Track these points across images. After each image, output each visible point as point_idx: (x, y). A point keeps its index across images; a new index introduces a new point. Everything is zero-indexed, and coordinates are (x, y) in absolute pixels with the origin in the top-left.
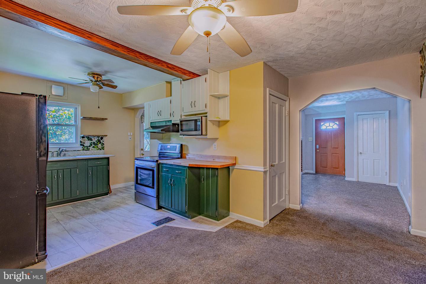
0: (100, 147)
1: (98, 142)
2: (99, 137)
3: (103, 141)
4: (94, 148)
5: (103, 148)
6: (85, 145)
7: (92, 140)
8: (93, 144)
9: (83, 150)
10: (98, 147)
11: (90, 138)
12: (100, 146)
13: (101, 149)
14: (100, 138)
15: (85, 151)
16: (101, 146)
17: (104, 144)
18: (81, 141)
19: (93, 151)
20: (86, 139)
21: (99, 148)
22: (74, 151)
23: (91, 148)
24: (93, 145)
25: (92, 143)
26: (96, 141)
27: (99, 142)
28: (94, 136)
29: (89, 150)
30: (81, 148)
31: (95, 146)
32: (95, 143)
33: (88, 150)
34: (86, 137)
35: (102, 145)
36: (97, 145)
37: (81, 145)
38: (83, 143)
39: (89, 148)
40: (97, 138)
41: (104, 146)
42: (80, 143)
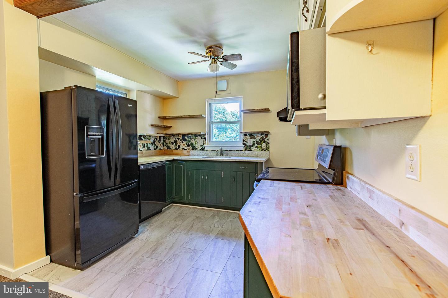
0: (264, 148)
1: (262, 141)
2: (263, 134)
3: (268, 140)
4: (258, 148)
5: (268, 149)
6: (248, 144)
7: (255, 138)
8: (256, 143)
9: (246, 150)
10: (261, 147)
11: (253, 136)
12: (264, 146)
13: (265, 150)
14: (264, 136)
15: (246, 152)
16: (265, 146)
17: (269, 144)
18: (243, 139)
19: (255, 152)
20: (248, 137)
21: (263, 149)
22: (237, 151)
23: (254, 148)
24: (256, 145)
25: (254, 141)
26: (260, 139)
28: (257, 133)
29: (252, 151)
30: (242, 147)
31: (259, 146)
33: (251, 151)
34: (249, 134)
35: (266, 145)
36: (261, 144)
37: (243, 144)
38: (245, 142)
39: (252, 149)
40: (261, 135)
41: (269, 147)
42: (242, 142)
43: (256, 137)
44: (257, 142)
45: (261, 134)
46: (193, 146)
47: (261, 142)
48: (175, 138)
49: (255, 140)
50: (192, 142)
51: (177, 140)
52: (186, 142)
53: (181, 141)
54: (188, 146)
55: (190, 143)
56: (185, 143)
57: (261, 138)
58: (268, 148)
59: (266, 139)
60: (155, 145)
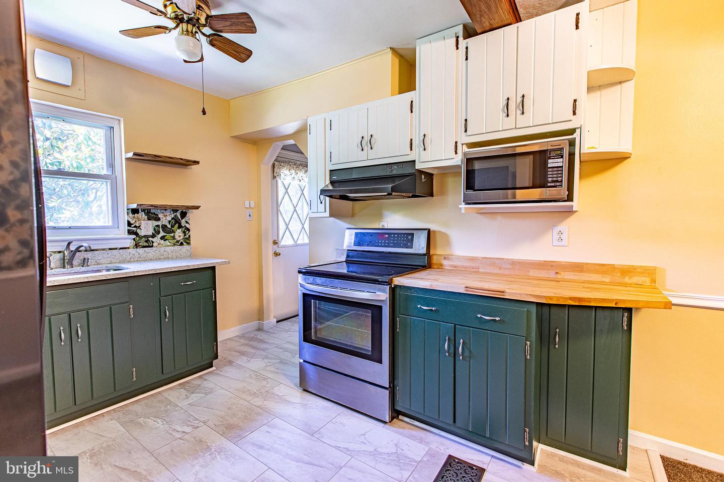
0: (179, 239)
1: (175, 224)
2: (177, 211)
3: (187, 222)
4: (166, 240)
5: (187, 241)
6: (142, 233)
7: (159, 219)
8: (161, 230)
9: (137, 246)
10: (174, 238)
11: (154, 213)
12: (179, 234)
13: (182, 244)
14: (178, 214)
15: (141, 250)
16: (182, 235)
17: (189, 230)
18: (129, 222)
19: (163, 249)
20: (142, 215)
21: (178, 242)
22: (110, 249)
23: (157, 240)
24: (162, 234)
25: (158, 226)
26: (170, 222)
27: (177, 225)
28: (164, 208)
29: (152, 246)
30: (129, 241)
31: (168, 236)
32: (166, 226)
33: (149, 247)
34: (143, 210)
35: (184, 232)
36: (173, 232)
37: (130, 232)
38: (135, 227)
39: (153, 242)
40: (172, 212)
41: (189, 236)
42: (127, 228)
43: (160, 216)
44: (164, 227)
45: (173, 210)
47: (172, 227)
49: (159, 223)
57: (173, 219)
58: (187, 239)
59: (184, 220)
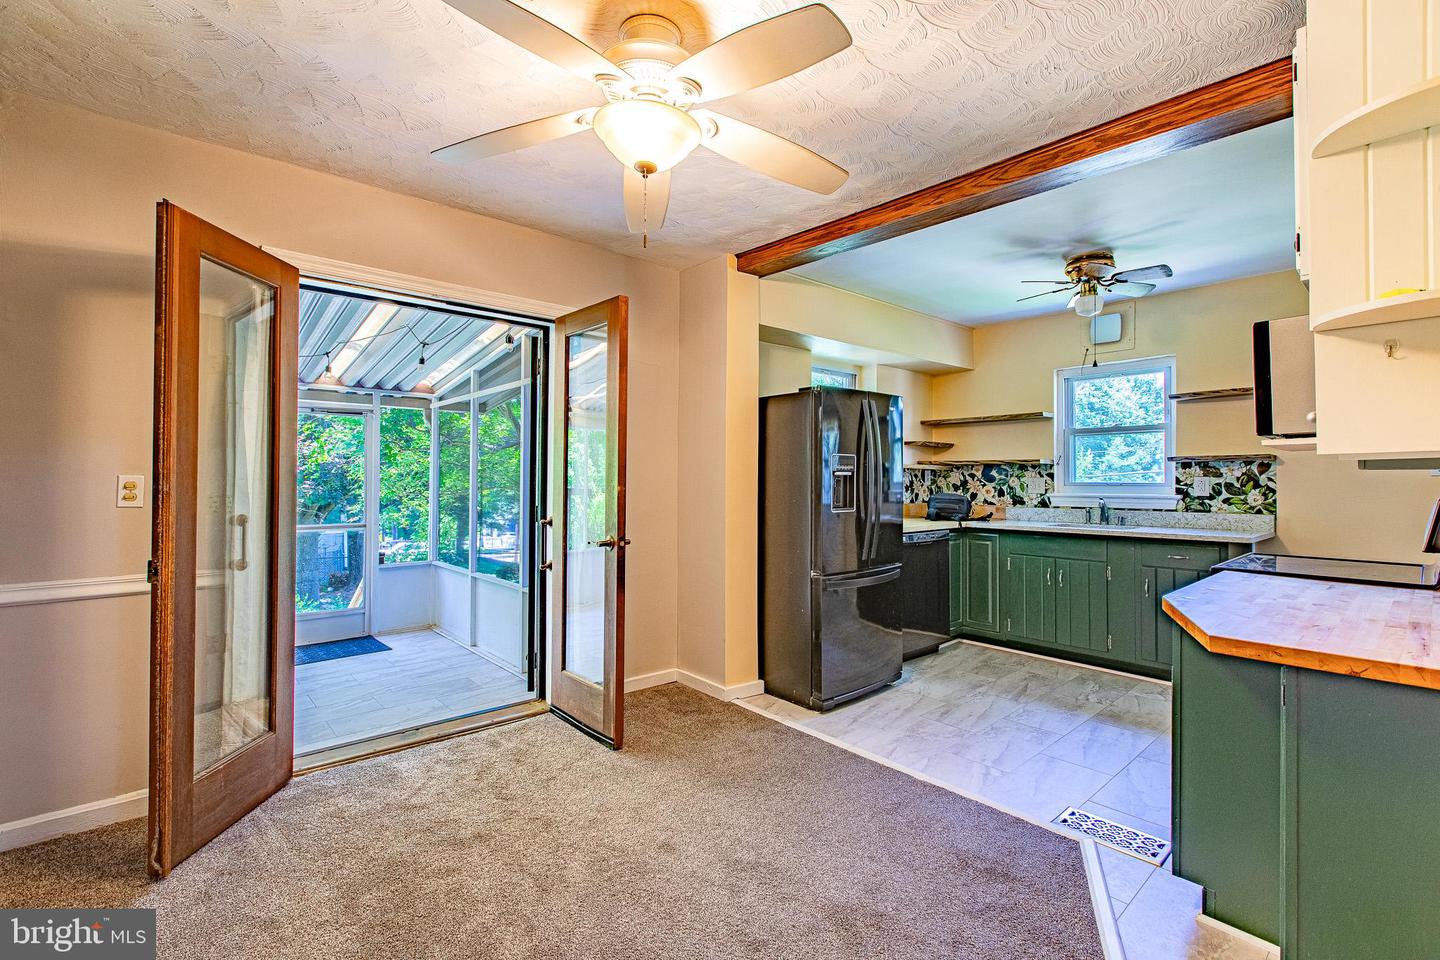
0: (1254, 504)
1: (1248, 482)
2: (1251, 463)
3: (1270, 479)
4: (1231, 504)
5: (1271, 508)
6: (1194, 493)
7: (1221, 475)
8: (1223, 490)
9: (1187, 509)
10: (1245, 502)
11: (1214, 467)
12: (1254, 497)
13: (1259, 512)
14: (1255, 468)
15: (1189, 515)
16: (1261, 498)
17: (1274, 492)
18: (1177, 478)
19: (1220, 517)
20: (1196, 470)
21: (1252, 508)
22: (1154, 510)
23: (1216, 503)
24: (1225, 495)
25: (1219, 484)
26: (1238, 479)
27: (1251, 483)
28: (1230, 459)
29: (1210, 511)
30: (1172, 500)
31: (1235, 499)
32: (1232, 485)
33: (1205, 511)
34: (1198, 464)
35: (1264, 494)
36: (1244, 493)
37: (1178, 491)
38: (1186, 485)
39: (1210, 506)
40: (1243, 465)
41: (1275, 501)
42: (1174, 486)
43: (1223, 470)
44: (1229, 486)
45: (1244, 462)
46: (1014, 495)
47: (1243, 485)
48: (962, 473)
49: (1221, 480)
50: (1012, 485)
51: (968, 478)
52: (993, 484)
53: (981, 482)
54: (999, 496)
55: (1004, 488)
56: (990, 486)
57: (1243, 474)
58: (1270, 505)
59: (1263, 476)
60: (912, 491)
